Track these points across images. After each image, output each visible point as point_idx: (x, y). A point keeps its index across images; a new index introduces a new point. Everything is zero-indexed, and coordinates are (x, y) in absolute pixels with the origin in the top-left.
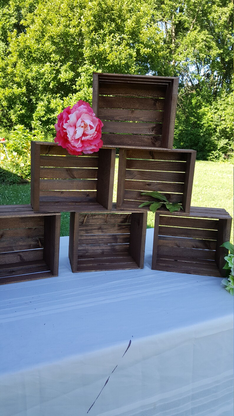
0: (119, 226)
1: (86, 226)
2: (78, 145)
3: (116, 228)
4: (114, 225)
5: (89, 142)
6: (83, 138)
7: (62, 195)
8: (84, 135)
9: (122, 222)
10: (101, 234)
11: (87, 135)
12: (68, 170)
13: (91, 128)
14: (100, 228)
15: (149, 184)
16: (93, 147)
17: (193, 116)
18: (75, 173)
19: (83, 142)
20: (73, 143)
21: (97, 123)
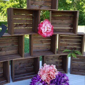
0: (58, 58)
1: (47, 59)
2: (46, 34)
3: (57, 59)
4: (56, 58)
5: (49, 33)
6: (47, 32)
7: (39, 49)
8: (47, 31)
9: (59, 57)
10: (52, 61)
11: (48, 31)
12: (41, 41)
13: (50, 28)
14: (52, 59)
15: (68, 44)
16: (50, 34)
17: (81, 9)
18: (43, 41)
19: (47, 33)
20: (44, 33)
21: (52, 27)
